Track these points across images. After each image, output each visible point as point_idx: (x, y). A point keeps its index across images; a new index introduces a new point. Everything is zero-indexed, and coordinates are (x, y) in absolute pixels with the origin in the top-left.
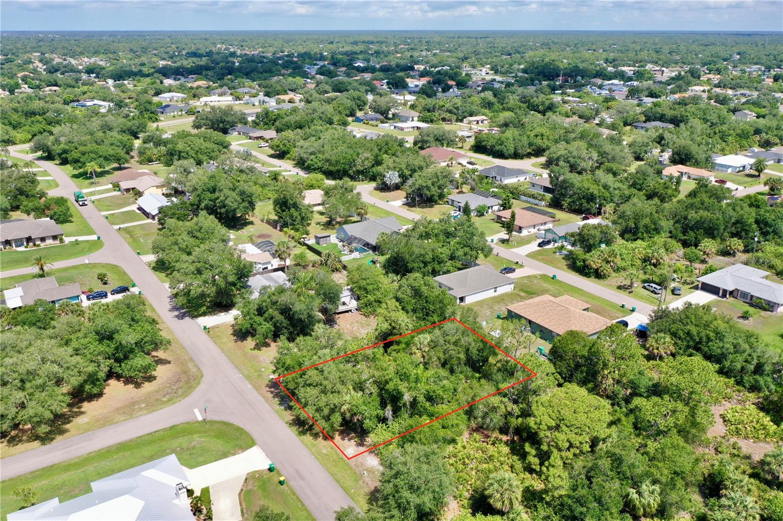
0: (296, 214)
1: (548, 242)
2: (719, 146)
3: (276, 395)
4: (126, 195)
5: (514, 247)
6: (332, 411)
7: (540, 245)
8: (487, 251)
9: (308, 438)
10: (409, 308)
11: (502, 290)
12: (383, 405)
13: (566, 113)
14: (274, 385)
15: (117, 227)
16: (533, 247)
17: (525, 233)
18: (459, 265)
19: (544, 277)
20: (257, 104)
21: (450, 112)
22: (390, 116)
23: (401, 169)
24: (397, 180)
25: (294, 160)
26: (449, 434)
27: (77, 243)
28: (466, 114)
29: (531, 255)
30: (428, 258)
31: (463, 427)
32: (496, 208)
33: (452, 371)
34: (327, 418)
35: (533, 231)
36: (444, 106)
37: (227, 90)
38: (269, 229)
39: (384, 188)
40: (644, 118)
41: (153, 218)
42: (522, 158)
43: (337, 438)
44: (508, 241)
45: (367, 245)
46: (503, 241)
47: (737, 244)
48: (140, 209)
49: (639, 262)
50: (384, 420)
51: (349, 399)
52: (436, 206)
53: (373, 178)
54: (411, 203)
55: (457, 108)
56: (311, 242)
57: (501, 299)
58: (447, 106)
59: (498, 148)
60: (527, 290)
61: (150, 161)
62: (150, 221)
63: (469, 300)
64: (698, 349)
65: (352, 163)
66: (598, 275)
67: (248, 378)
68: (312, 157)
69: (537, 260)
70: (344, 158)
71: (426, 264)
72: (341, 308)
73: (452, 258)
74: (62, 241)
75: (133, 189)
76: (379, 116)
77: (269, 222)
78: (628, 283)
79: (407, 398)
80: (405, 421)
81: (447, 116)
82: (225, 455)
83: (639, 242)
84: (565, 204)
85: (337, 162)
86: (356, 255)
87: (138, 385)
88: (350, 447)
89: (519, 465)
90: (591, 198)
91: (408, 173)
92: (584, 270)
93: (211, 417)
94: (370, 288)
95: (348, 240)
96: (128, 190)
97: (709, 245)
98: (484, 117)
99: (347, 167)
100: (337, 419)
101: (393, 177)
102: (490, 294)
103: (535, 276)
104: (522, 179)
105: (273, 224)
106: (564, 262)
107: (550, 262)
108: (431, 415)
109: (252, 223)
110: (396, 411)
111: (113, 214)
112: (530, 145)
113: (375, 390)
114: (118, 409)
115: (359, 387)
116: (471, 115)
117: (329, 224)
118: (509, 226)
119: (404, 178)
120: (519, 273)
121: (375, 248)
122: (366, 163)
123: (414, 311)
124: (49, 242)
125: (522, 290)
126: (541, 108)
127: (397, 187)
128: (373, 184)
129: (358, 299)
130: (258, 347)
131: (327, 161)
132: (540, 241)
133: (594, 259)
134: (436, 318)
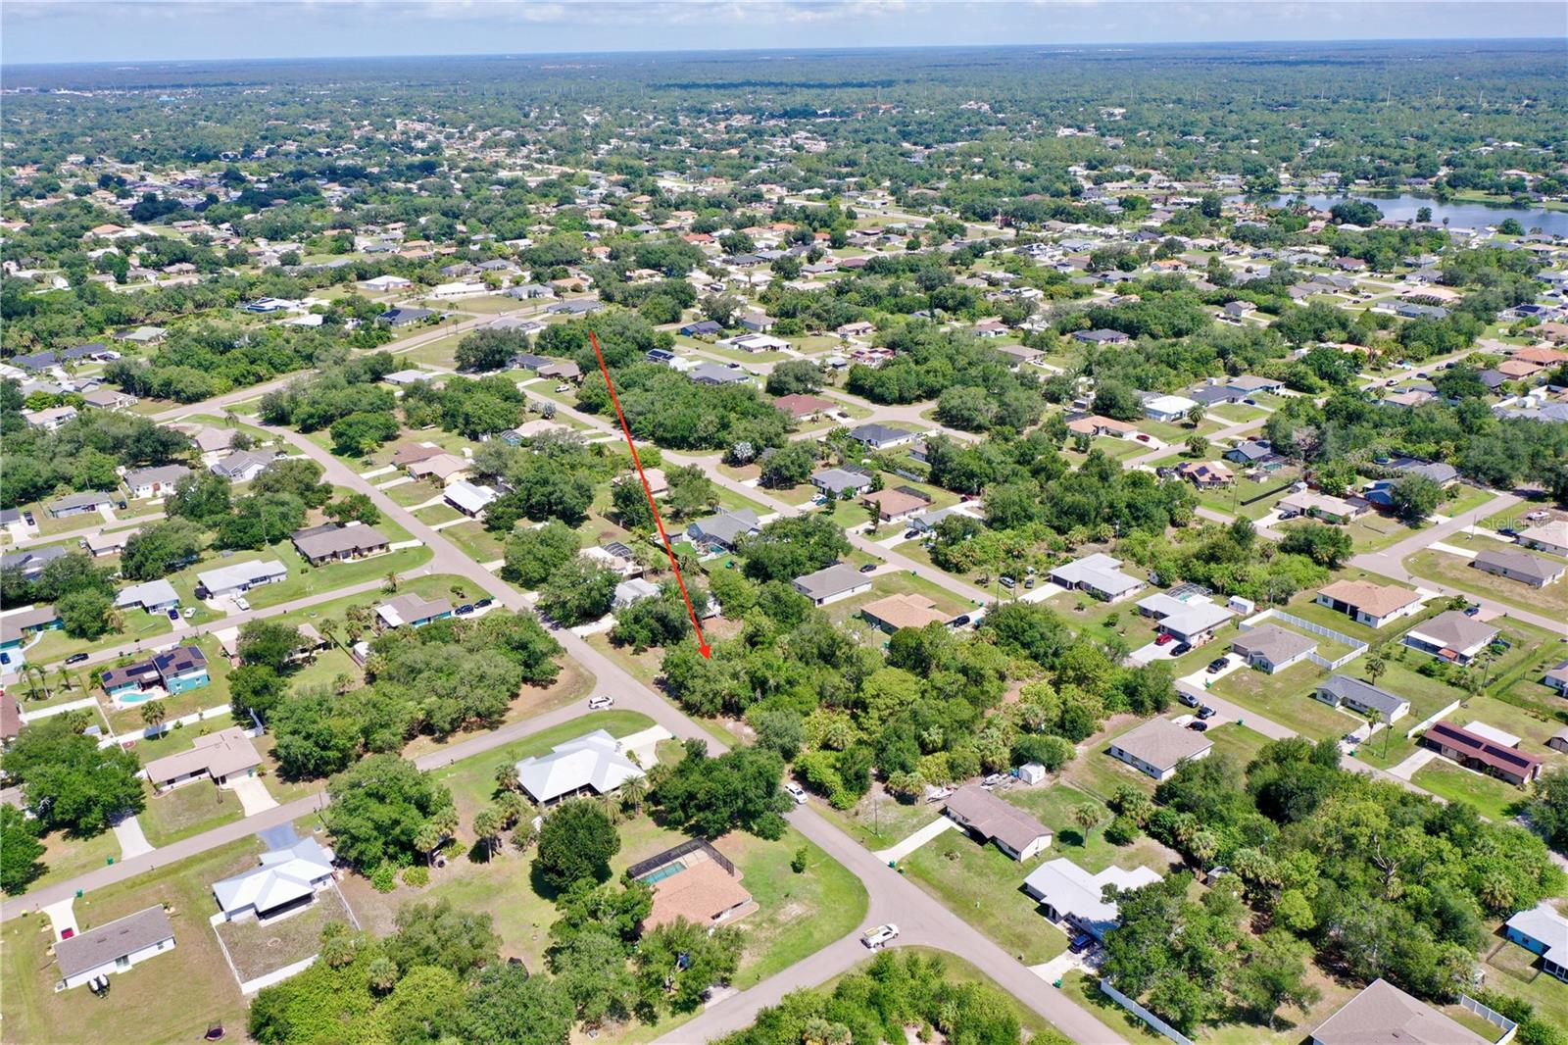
0: (642, 510)
1: (916, 533)
2: (1163, 380)
3: (663, 690)
4: (422, 482)
5: (880, 539)
6: (715, 695)
7: (908, 536)
8: (847, 549)
9: (696, 718)
10: (771, 612)
11: (858, 590)
12: (754, 690)
13: (987, 310)
14: (660, 682)
15: (436, 528)
16: (900, 539)
17: (894, 521)
18: (818, 565)
19: (905, 573)
20: (525, 297)
21: (819, 317)
22: (732, 322)
23: (754, 439)
24: (750, 453)
25: (612, 415)
26: (805, 708)
27: (405, 551)
28: (840, 320)
29: (897, 549)
30: (788, 560)
31: (816, 704)
32: (866, 489)
33: (807, 663)
34: (712, 702)
35: (903, 518)
36: (808, 307)
37: (470, 266)
38: (610, 526)
39: (733, 461)
40: (1088, 323)
41: (473, 515)
42: (910, 403)
43: (719, 716)
44: (874, 531)
45: (724, 544)
46: (869, 532)
47: (1105, 529)
48: (449, 501)
49: (1003, 555)
50: (756, 700)
51: (726, 685)
52: (798, 487)
53: (719, 446)
54: (767, 483)
55: (828, 311)
56: (661, 542)
57: (858, 599)
58: (814, 306)
59: (877, 390)
60: (884, 589)
61: (423, 424)
62: (468, 519)
63: (827, 601)
64: (1016, 639)
65: (693, 428)
66: (959, 570)
67: (635, 677)
68: (641, 418)
69: (903, 554)
70: (682, 422)
71: (785, 567)
72: (708, 614)
73: (811, 559)
74: (388, 550)
75: (430, 474)
76: (716, 325)
77: (606, 516)
78: (984, 577)
79: (772, 682)
80: (771, 698)
81: (816, 322)
82: (635, 731)
83: (1009, 531)
84: (945, 479)
85: (674, 427)
86: (713, 555)
87: (545, 687)
88: (729, 723)
89: (854, 726)
90: (971, 475)
91: (762, 443)
92: (944, 564)
93: (615, 707)
94: (732, 593)
95: (701, 538)
96: (422, 476)
97: (1079, 532)
98: (867, 324)
99: (686, 434)
100: (719, 701)
101: (744, 449)
102: (848, 594)
103: (896, 573)
104: (903, 441)
105: (615, 518)
106: (929, 556)
107: (914, 557)
108: (790, 695)
109: (587, 518)
110: (764, 693)
111: (419, 510)
112: (920, 385)
113: (746, 678)
114: (537, 705)
115: (735, 676)
116: (849, 321)
117: (676, 516)
118: (876, 514)
119: (758, 450)
120: (881, 570)
121: (733, 548)
122: (710, 428)
123: (775, 615)
124: (376, 551)
125: (879, 589)
126: (950, 302)
127: (750, 460)
128: (720, 455)
129: (721, 604)
130: (636, 652)
131: (661, 425)
132: (907, 531)
133: (954, 553)
134: (794, 620)
